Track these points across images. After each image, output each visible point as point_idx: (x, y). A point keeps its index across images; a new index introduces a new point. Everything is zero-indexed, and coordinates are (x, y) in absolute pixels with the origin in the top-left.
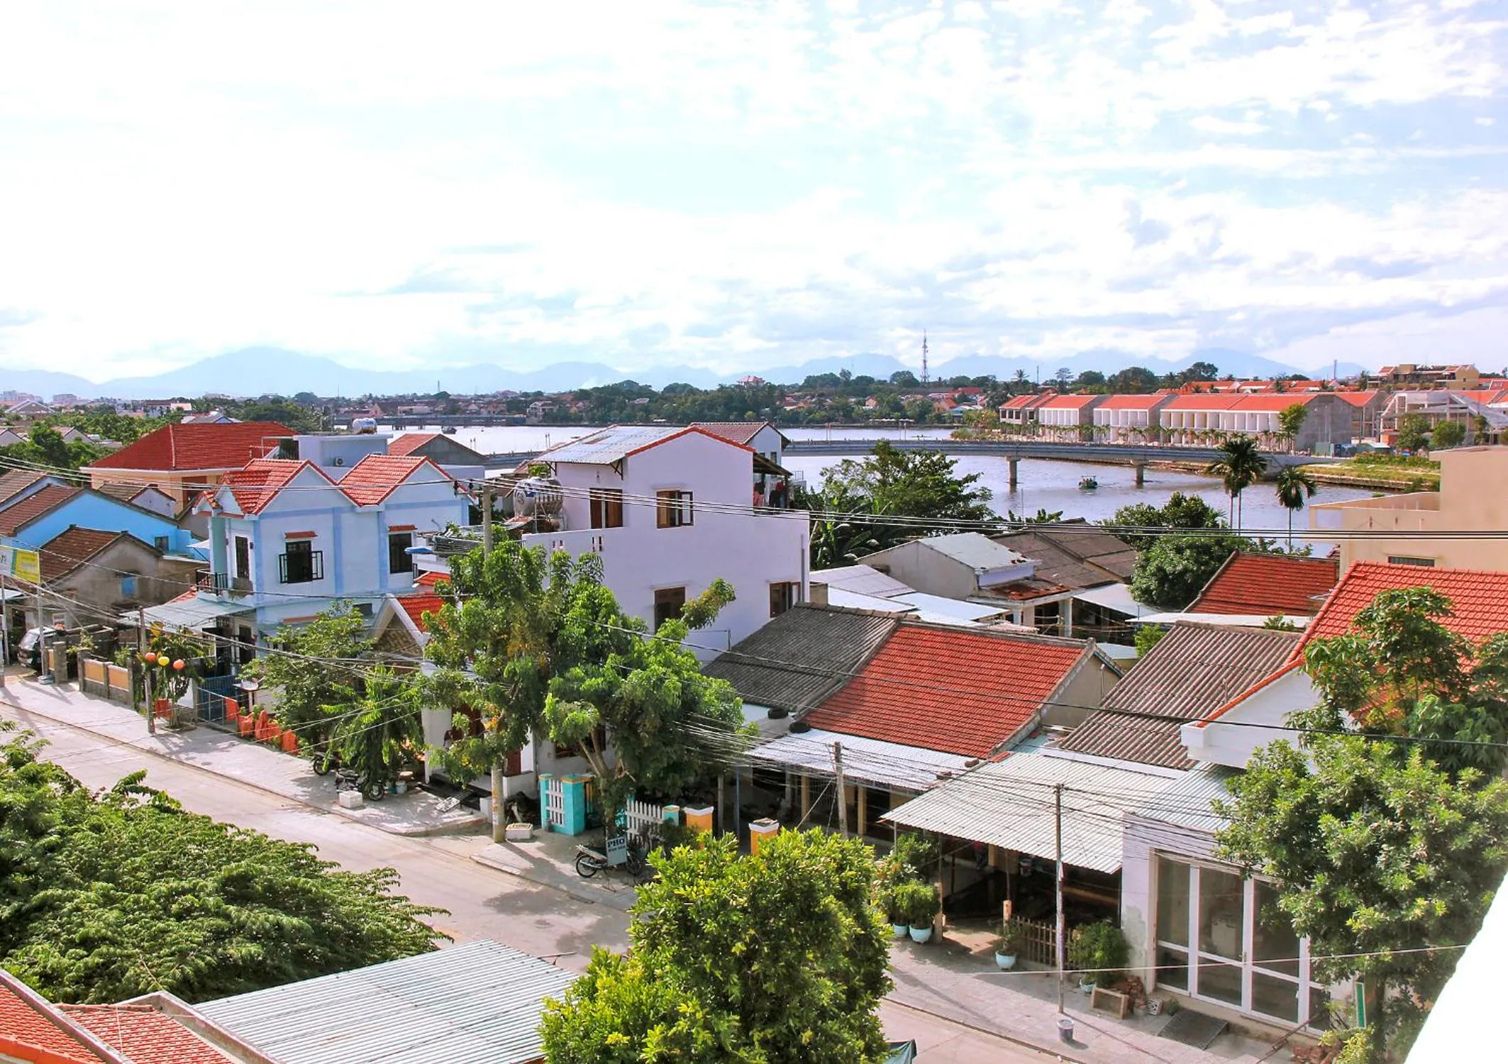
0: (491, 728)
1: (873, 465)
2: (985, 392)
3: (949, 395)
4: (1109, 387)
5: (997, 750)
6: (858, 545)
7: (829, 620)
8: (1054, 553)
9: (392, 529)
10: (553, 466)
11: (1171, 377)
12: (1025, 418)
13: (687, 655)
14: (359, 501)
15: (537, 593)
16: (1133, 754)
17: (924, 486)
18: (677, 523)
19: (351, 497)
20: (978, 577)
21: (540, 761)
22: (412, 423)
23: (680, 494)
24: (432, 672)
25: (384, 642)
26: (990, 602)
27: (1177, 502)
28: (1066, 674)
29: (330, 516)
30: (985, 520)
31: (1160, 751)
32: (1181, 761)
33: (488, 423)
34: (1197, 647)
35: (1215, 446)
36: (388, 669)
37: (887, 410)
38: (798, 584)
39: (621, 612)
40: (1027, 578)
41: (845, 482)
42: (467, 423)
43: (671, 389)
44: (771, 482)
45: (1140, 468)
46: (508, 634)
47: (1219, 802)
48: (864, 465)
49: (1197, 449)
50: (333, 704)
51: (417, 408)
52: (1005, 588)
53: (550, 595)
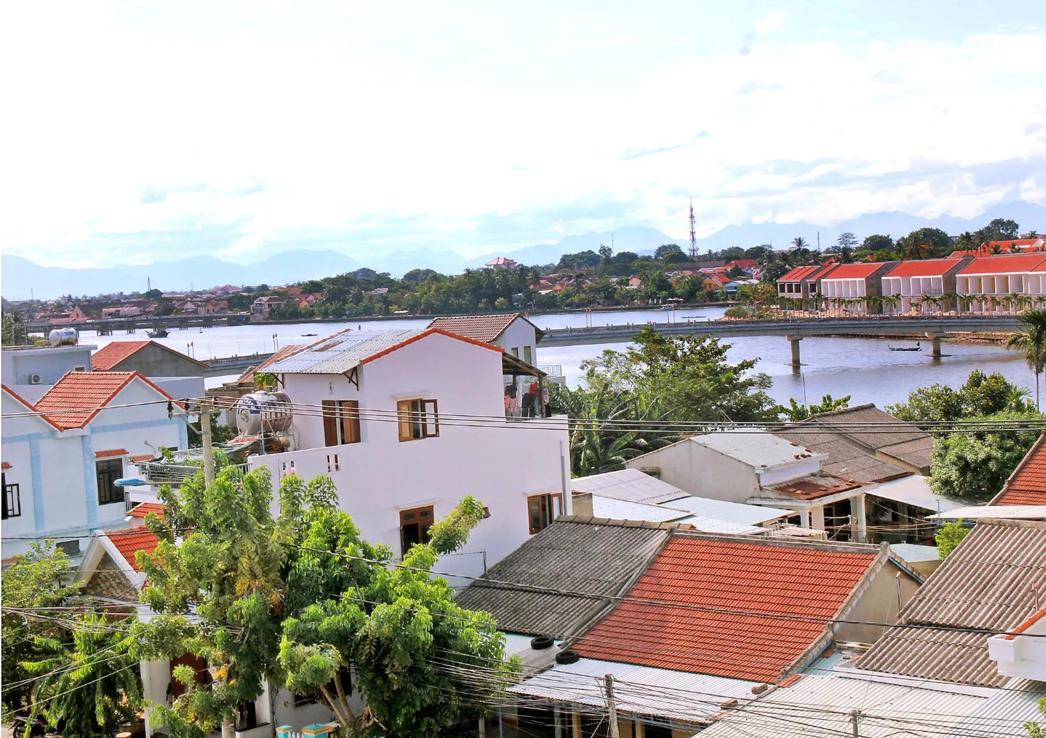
0: (221, 679)
1: (637, 355)
2: (760, 263)
3: (720, 269)
4: (899, 251)
5: (787, 673)
6: (626, 446)
7: (594, 535)
8: (842, 444)
9: (99, 454)
10: (280, 377)
11: (967, 237)
12: (806, 293)
13: (436, 583)
14: (60, 424)
15: (266, 522)
16: (938, 672)
17: (695, 375)
18: (421, 435)
19: (49, 421)
20: (758, 476)
21: (277, 711)
22: (121, 326)
23: (423, 403)
24: (150, 618)
25: (94, 584)
26: (773, 503)
27: (976, 381)
28: (859, 583)
29: (26, 444)
30: (765, 409)
31: (968, 667)
32: (991, 678)
33: (208, 323)
34: (1003, 546)
35: (1018, 313)
36: (100, 616)
37: (652, 288)
38: (559, 495)
39: (360, 538)
40: (813, 475)
41: (609, 375)
42: (183, 324)
43: (413, 276)
44: (524, 384)
45: (937, 340)
46: (236, 571)
47: (1035, 724)
48: (628, 356)
49: (999, 317)
50: (36, 661)
51: (125, 310)
52: (789, 487)
53: (281, 524)
